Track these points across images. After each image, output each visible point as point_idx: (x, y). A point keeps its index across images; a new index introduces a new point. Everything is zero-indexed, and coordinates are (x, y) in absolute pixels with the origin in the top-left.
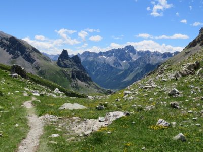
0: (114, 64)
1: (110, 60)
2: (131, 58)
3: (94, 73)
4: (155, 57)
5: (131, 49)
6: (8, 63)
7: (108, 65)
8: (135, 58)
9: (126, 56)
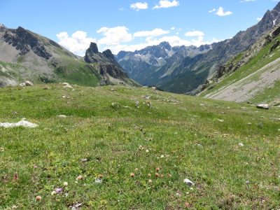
0: (150, 61)
1: (146, 58)
2: (167, 54)
3: (131, 72)
4: (191, 51)
5: (166, 45)
6: (13, 61)
7: (144, 63)
8: (170, 54)
9: (162, 52)
